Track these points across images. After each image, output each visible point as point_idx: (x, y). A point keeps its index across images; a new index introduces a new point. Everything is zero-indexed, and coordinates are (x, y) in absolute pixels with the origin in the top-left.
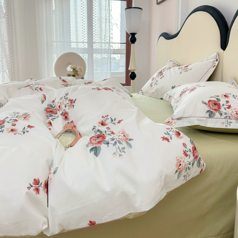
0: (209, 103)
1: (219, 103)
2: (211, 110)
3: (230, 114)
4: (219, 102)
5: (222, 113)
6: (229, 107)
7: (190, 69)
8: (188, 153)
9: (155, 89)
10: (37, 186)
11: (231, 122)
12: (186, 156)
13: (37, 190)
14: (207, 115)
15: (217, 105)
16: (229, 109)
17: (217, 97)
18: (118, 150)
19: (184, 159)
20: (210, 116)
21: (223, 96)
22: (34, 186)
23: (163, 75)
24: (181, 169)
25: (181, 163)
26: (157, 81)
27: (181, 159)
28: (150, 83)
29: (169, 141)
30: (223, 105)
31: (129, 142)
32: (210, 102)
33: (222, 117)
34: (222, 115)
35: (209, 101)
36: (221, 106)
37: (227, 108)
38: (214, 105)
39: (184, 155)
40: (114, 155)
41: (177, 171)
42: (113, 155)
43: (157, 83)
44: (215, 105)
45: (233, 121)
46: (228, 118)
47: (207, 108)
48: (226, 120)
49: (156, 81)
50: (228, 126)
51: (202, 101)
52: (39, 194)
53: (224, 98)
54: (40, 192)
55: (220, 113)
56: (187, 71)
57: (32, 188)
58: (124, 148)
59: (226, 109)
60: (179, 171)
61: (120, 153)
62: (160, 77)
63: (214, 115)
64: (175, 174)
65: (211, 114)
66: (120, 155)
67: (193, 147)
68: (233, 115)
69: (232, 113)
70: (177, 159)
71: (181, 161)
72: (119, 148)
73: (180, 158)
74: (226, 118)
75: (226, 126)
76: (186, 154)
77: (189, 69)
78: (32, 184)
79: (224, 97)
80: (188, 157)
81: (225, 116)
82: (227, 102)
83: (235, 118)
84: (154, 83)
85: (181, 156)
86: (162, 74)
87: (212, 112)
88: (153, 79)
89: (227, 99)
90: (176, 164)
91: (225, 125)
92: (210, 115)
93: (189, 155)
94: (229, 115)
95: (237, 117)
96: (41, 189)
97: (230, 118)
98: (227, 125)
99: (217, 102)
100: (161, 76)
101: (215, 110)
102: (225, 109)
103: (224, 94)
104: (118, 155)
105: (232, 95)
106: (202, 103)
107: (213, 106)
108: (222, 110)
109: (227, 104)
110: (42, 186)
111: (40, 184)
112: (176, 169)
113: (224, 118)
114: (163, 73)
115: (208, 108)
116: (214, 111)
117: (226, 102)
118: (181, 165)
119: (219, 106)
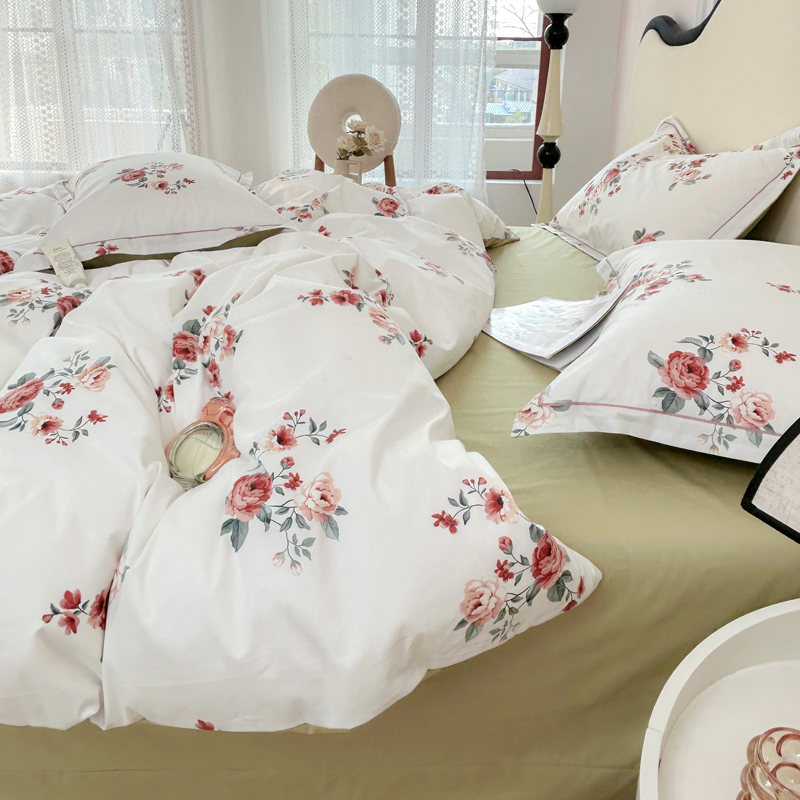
0: (669, 363)
1: (705, 368)
2: (672, 389)
3: (734, 411)
4: (707, 364)
5: (706, 402)
6: (736, 385)
7: (705, 178)
8: (516, 569)
9: (589, 226)
10: (73, 611)
11: (731, 438)
12: (505, 579)
13: (71, 623)
14: (657, 402)
15: (698, 372)
16: (734, 390)
17: (704, 344)
18: (292, 547)
19: (497, 588)
20: (666, 408)
21: (726, 342)
22: (62, 610)
23: (618, 184)
24: (481, 616)
25: (484, 600)
26: (598, 201)
27: (486, 586)
28: (580, 203)
29: (453, 530)
30: (718, 375)
31: (335, 517)
32: (676, 360)
33: (707, 415)
34: (705, 409)
35: (672, 357)
36: (710, 377)
37: (728, 387)
38: (685, 373)
39: (497, 575)
40: (276, 561)
41: (463, 623)
42: (274, 558)
43: (599, 206)
44: (689, 372)
45: (741, 434)
46: (724, 421)
47: (660, 382)
48: (718, 427)
49: (595, 199)
50: (721, 447)
51: (651, 353)
52: (75, 632)
53: (728, 347)
54: (78, 628)
55: (700, 401)
56: (694, 182)
57: (57, 618)
58: (309, 542)
59: (725, 391)
60: (470, 622)
61: (295, 557)
62: (609, 189)
63: (681, 404)
64: (456, 629)
65: (669, 402)
66: (294, 563)
67: (536, 550)
68: (743, 413)
69: (743, 407)
70: (470, 588)
71: (481, 596)
72: (295, 541)
73: (479, 584)
74: (717, 419)
75: (714, 447)
76: (507, 571)
77: (701, 175)
78: (58, 606)
79: (730, 343)
80: (512, 581)
81: (717, 412)
82: (735, 365)
83: (748, 426)
84: (589, 205)
85: (484, 580)
86: (616, 181)
87: (674, 395)
88: (591, 189)
89: (735, 356)
90: (462, 605)
91: (709, 443)
92: (667, 404)
93: (515, 576)
94: (731, 412)
95: (755, 423)
96: (83, 619)
97: (730, 422)
98: (717, 444)
99: (698, 363)
100: (613, 184)
101: (687, 389)
102: (721, 391)
103: (735, 332)
104: (288, 561)
105: (760, 341)
106: (649, 358)
107: (681, 374)
108: (711, 391)
109: (731, 375)
110: (88, 609)
111: (80, 606)
112: (463, 616)
113: (712, 421)
114: (619, 177)
115: (663, 380)
116: (680, 393)
117: (731, 364)
118: (480, 604)
119: (703, 377)
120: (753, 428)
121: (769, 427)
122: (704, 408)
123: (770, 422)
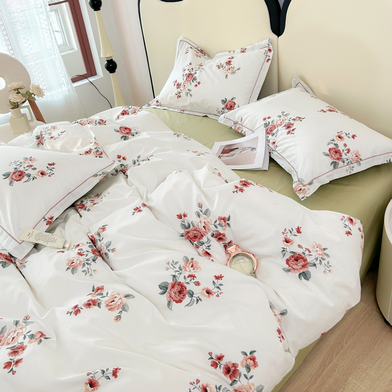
0: (330, 153)
1: (339, 150)
4: (339, 148)
5: (344, 160)
6: (349, 151)
7: (238, 69)
9: (188, 102)
11: (353, 167)
14: (332, 167)
15: (338, 152)
16: (349, 153)
17: (334, 142)
20: (335, 168)
21: (338, 139)
23: (197, 81)
26: (189, 90)
29: (351, 234)
33: (345, 164)
35: (330, 150)
36: (342, 152)
37: (347, 153)
40: (325, 274)
43: (191, 93)
44: (336, 153)
45: (355, 165)
46: (350, 163)
48: (349, 166)
50: (352, 171)
55: (342, 161)
56: (235, 72)
58: (328, 263)
61: (329, 269)
62: (193, 84)
63: (338, 164)
66: (330, 271)
68: (353, 158)
72: (326, 265)
74: (348, 164)
75: (350, 172)
77: (236, 68)
81: (347, 162)
82: (345, 145)
86: (195, 79)
87: (336, 162)
89: (343, 142)
91: (349, 172)
92: (335, 166)
94: (351, 160)
95: (357, 160)
97: (351, 163)
99: (337, 149)
100: (194, 81)
101: (338, 159)
102: (346, 155)
103: (337, 134)
104: (328, 271)
105: (345, 134)
106: (324, 154)
107: (335, 155)
108: (344, 157)
109: (346, 149)
114: (196, 77)
115: (331, 159)
119: (340, 153)
120: (357, 162)
121: (361, 159)
122: (344, 162)
123: (360, 158)
